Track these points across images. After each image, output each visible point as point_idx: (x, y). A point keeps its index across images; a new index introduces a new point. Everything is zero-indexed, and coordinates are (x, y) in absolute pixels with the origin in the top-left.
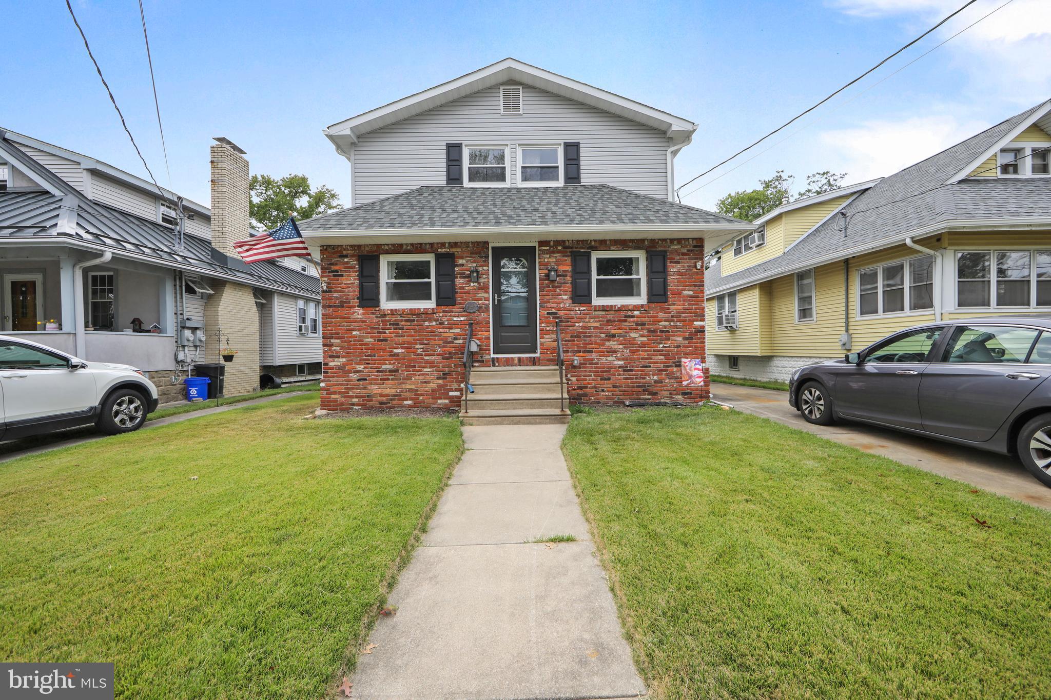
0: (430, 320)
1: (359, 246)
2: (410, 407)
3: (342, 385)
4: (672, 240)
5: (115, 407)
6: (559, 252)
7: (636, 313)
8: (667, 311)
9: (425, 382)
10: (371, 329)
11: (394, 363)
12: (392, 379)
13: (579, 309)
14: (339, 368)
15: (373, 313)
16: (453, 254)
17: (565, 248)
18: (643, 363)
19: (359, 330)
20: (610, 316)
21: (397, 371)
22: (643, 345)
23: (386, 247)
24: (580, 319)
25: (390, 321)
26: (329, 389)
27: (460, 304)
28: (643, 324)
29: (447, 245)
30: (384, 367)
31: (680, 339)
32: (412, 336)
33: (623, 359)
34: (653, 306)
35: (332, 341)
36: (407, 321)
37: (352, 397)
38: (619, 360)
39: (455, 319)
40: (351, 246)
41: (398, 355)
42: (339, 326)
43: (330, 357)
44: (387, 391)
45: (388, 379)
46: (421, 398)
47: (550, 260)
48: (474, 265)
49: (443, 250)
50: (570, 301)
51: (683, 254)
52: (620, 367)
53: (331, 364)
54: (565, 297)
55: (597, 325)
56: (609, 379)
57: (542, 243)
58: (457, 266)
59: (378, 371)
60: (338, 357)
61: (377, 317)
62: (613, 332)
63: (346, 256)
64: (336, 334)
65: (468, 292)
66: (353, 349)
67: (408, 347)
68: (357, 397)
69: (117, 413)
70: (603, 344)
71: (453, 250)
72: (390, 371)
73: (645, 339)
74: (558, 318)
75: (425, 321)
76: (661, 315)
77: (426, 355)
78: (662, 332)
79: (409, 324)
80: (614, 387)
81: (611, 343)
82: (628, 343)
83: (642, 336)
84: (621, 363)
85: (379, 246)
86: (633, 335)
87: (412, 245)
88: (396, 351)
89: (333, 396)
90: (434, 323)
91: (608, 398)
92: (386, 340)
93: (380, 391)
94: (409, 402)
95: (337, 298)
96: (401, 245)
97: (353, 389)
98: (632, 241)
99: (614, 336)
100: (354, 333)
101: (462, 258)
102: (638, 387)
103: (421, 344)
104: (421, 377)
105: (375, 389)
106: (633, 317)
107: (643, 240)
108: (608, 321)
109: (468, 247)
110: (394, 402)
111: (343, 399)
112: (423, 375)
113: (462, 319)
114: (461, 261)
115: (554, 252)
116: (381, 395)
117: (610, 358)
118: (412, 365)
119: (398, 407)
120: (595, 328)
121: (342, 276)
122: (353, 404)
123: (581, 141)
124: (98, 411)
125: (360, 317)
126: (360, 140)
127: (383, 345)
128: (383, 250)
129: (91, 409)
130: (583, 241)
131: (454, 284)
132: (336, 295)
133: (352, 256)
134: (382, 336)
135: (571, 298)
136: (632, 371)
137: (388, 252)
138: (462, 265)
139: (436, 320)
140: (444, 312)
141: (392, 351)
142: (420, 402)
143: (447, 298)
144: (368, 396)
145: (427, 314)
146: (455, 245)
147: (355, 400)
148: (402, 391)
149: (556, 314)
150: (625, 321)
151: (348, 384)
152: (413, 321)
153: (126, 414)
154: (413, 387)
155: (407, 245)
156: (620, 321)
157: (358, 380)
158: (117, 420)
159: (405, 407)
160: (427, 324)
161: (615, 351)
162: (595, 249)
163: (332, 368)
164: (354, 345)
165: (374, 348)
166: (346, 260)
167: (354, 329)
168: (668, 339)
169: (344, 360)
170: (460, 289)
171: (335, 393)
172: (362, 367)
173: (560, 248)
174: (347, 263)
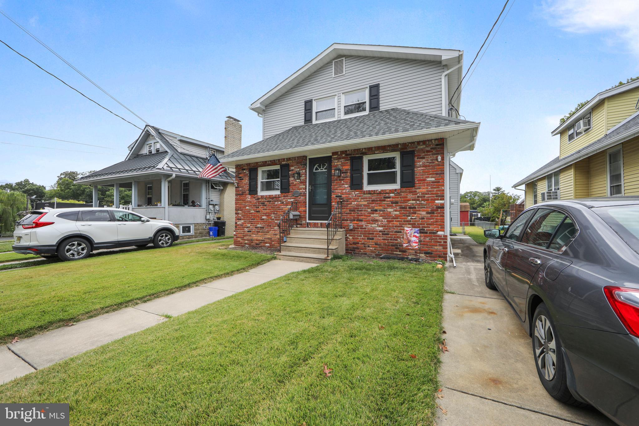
0: (278, 201)
1: (250, 164)
2: (268, 247)
3: (242, 234)
4: (419, 143)
5: (160, 238)
6: (343, 158)
7: (392, 195)
8: (415, 193)
9: (275, 235)
10: (254, 206)
11: (262, 224)
12: (261, 232)
13: (355, 193)
14: (241, 225)
15: (254, 198)
16: (288, 164)
17: (347, 155)
18: (396, 229)
19: (249, 206)
20: (374, 198)
21: (263, 228)
22: (397, 217)
23: (260, 164)
24: (355, 200)
25: (261, 202)
26: (237, 235)
27: (291, 192)
28: (396, 203)
29: (286, 160)
30: (259, 225)
31: (424, 213)
32: (270, 210)
33: (382, 226)
34: (404, 189)
35: (239, 211)
36: (268, 201)
37: (245, 240)
38: (380, 226)
39: (289, 200)
40: (246, 164)
41: (264, 219)
42: (241, 204)
43: (238, 219)
44: (259, 238)
45: (259, 232)
46: (273, 243)
47: (338, 163)
48: (298, 170)
49: (284, 163)
50: (349, 188)
51: (428, 151)
52: (380, 231)
53: (238, 223)
54: (346, 186)
55: (366, 203)
56: (373, 239)
57: (334, 154)
58: (290, 171)
59: (256, 228)
60: (241, 220)
61: (256, 200)
62: (376, 208)
63: (244, 169)
64: (240, 208)
65: (295, 185)
66: (247, 215)
67: (268, 215)
68: (247, 240)
69: (160, 240)
70: (370, 216)
71: (289, 162)
72: (261, 228)
73: (398, 213)
74: (342, 199)
75: (275, 201)
76: (410, 196)
77: (276, 220)
78: (410, 208)
79: (269, 203)
80: (376, 244)
81: (375, 215)
82: (387, 216)
83: (396, 211)
84: (381, 229)
85: (257, 163)
86: (389, 210)
87: (270, 161)
88: (263, 217)
89: (238, 239)
90: (279, 203)
91: (372, 251)
92: (259, 212)
93: (256, 238)
94: (268, 245)
95: (241, 190)
96: (266, 162)
97: (246, 236)
98: (389, 146)
99: (376, 211)
100: (247, 208)
101: (292, 166)
102: (392, 245)
103: (274, 214)
104: (274, 232)
105: (254, 237)
106: (389, 197)
107: (397, 145)
108: (372, 201)
109: (295, 160)
110: (262, 244)
111: (242, 241)
112: (274, 230)
113: (292, 200)
114: (292, 168)
115: (340, 158)
116: (257, 240)
117: (373, 225)
118: (269, 225)
119: (263, 247)
120: (364, 205)
121: (243, 179)
122: (246, 244)
123: (380, 83)
124: (152, 239)
125: (249, 200)
126: (267, 108)
127: (258, 214)
128: (259, 165)
129: (150, 238)
130: (357, 150)
131: (289, 181)
132: (240, 189)
133: (247, 169)
134: (258, 210)
135: (350, 186)
136: (388, 234)
137: (261, 166)
138: (293, 170)
139: (280, 201)
140: (284, 196)
141: (262, 218)
142: (273, 245)
143: (285, 189)
144: (251, 240)
145: (276, 198)
146: (289, 159)
147: (246, 242)
148: (265, 239)
149: (341, 196)
150: (384, 201)
151: (244, 234)
152: (270, 201)
153: (164, 241)
154: (269, 236)
155: (268, 161)
156: (380, 200)
157: (248, 232)
158: (160, 243)
159: (266, 247)
160: (276, 203)
161: (377, 221)
162: (365, 154)
163: (238, 225)
164: (247, 214)
165: (254, 216)
166: (244, 171)
167: (247, 206)
168: (415, 213)
169: (243, 221)
170: (292, 183)
171: (239, 237)
172: (249, 225)
173: (344, 155)
174: (245, 172)
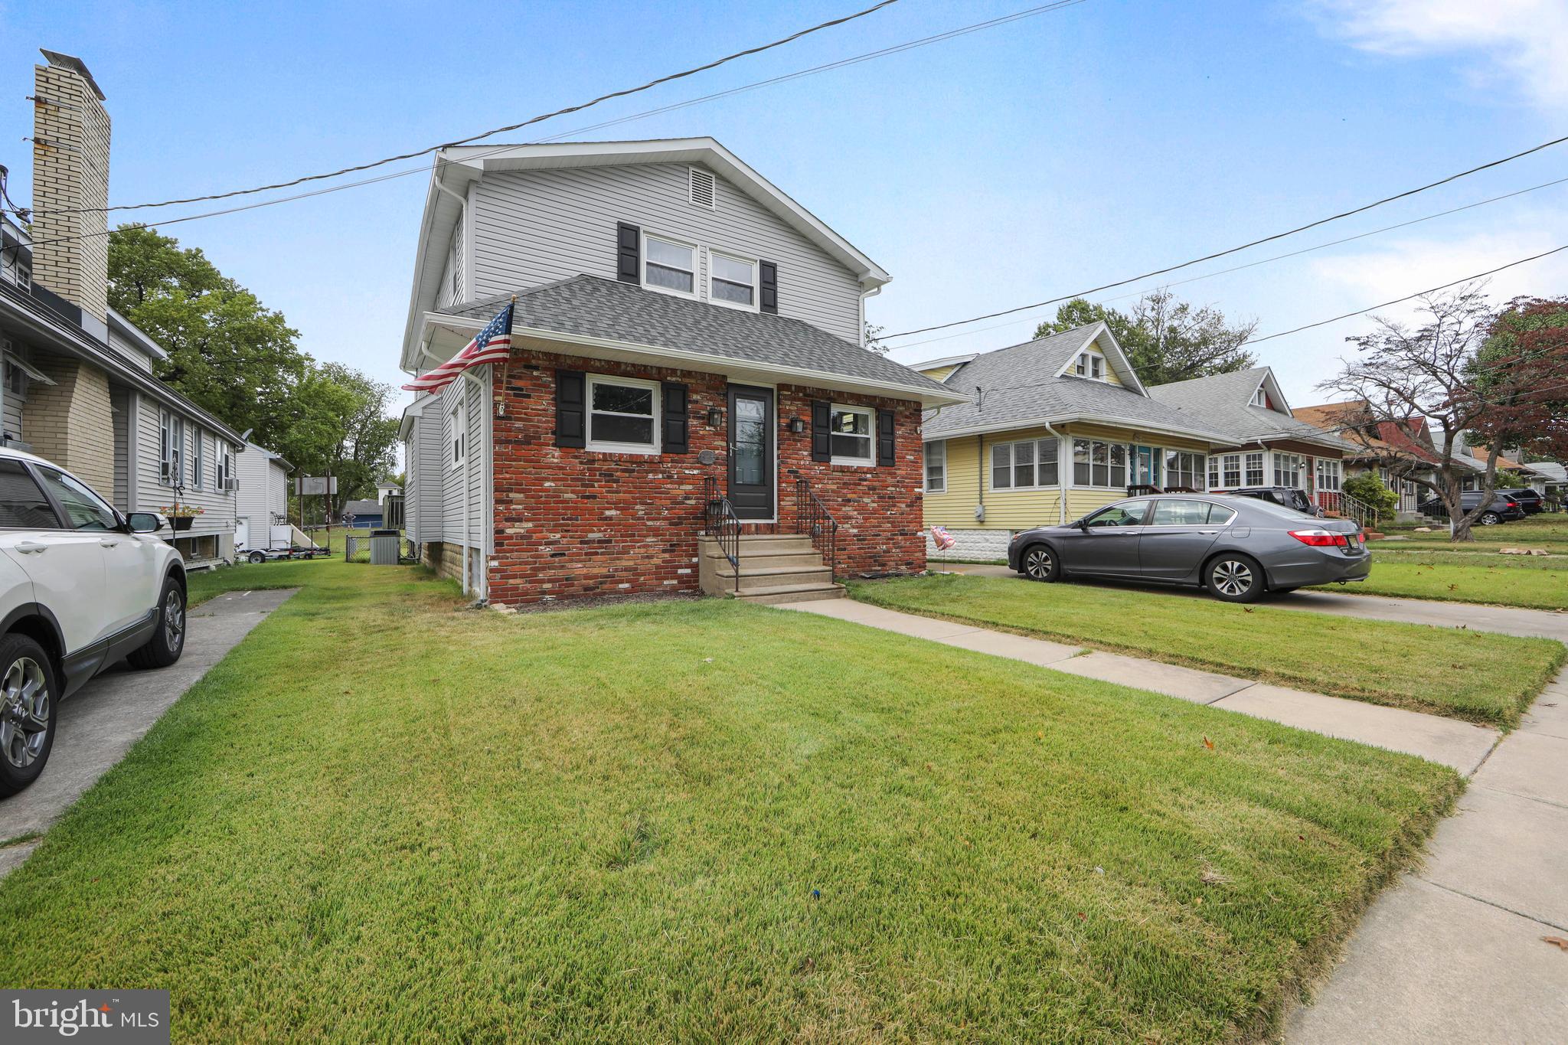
0: (655, 472)
1: (557, 356)
2: (627, 592)
3: (526, 563)
4: (898, 401)
6: (799, 399)
7: (869, 476)
8: (893, 475)
9: (647, 557)
10: (573, 480)
11: (605, 530)
12: (602, 554)
13: (819, 469)
14: (522, 537)
15: (576, 457)
16: (686, 386)
17: (805, 395)
18: (874, 531)
19: (553, 480)
20: (846, 479)
21: (610, 541)
22: (875, 511)
23: (598, 364)
24: (820, 481)
25: (599, 469)
26: (504, 571)
27: (693, 452)
28: (874, 489)
29: (679, 373)
30: (591, 536)
31: (903, 506)
32: (630, 492)
33: (857, 527)
34: (882, 469)
35: (511, 495)
36: (624, 471)
37: (542, 581)
38: (854, 527)
39: (687, 472)
40: (545, 354)
41: (610, 518)
42: (522, 473)
43: (508, 520)
44: (596, 571)
45: (597, 554)
46: (642, 578)
47: (792, 408)
48: (711, 403)
49: (674, 379)
50: (810, 458)
51: (907, 417)
52: (855, 536)
53: (509, 531)
54: (805, 453)
55: (834, 487)
56: (845, 549)
57: (782, 387)
58: (690, 402)
59: (582, 542)
60: (520, 520)
61: (581, 463)
62: (849, 496)
63: (536, 368)
64: (517, 484)
65: (703, 437)
66: (546, 509)
67: (625, 507)
68: (549, 581)
70: (840, 510)
71: (686, 381)
72: (599, 542)
73: (875, 505)
74: (798, 477)
75: (648, 472)
76: (890, 480)
77: (649, 519)
78: (889, 498)
79: (627, 475)
80: (849, 558)
81: (847, 508)
82: (862, 509)
83: (873, 502)
84: (855, 531)
85: (587, 360)
86: (866, 500)
87: (633, 365)
88: (608, 513)
89: (511, 581)
90: (660, 476)
91: (844, 571)
92: (594, 497)
93: (585, 571)
94: (626, 585)
95: (519, 429)
96: (618, 364)
97: (544, 569)
98: (866, 396)
99: (849, 501)
100: (547, 484)
101: (697, 392)
102: (870, 557)
103: (642, 504)
104: (642, 550)
105: (578, 568)
106: (866, 480)
107: (875, 397)
108: (844, 484)
109: (703, 379)
110: (606, 586)
111: (528, 585)
112: (644, 546)
113: (695, 472)
114: (695, 397)
115: (795, 399)
116: (587, 577)
117: (846, 526)
118: (630, 532)
119: (611, 593)
120: (833, 491)
121: (529, 396)
122: (544, 593)
123: (778, 263)
125: (556, 460)
127: (589, 504)
128: (592, 366)
130: (822, 390)
131: (685, 426)
132: (519, 424)
133: (546, 369)
134: (588, 491)
135: (812, 455)
136: (864, 540)
137: (598, 371)
138: (696, 402)
139: (663, 472)
140: (672, 461)
141: (602, 513)
142: (640, 585)
143: (676, 442)
144: (567, 579)
145: (651, 463)
146: (687, 374)
147: (547, 586)
148: (616, 570)
149: (797, 472)
150: (859, 484)
151: (535, 562)
152: (633, 471)
154: (631, 563)
155: (626, 364)
156: (855, 484)
157: (553, 556)
159: (620, 593)
160: (651, 476)
161: (850, 518)
162: (833, 400)
163: (510, 537)
164: (546, 503)
165: (576, 508)
166: (535, 373)
167: (547, 479)
168: (894, 506)
169: (530, 525)
170: (693, 432)
171: (515, 577)
172: (558, 536)
173: (801, 395)
174: (538, 378)
